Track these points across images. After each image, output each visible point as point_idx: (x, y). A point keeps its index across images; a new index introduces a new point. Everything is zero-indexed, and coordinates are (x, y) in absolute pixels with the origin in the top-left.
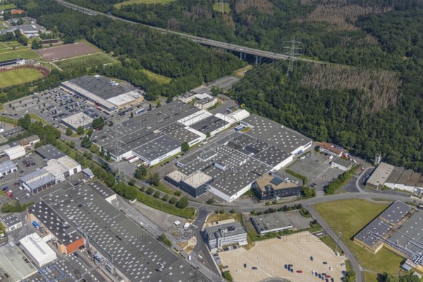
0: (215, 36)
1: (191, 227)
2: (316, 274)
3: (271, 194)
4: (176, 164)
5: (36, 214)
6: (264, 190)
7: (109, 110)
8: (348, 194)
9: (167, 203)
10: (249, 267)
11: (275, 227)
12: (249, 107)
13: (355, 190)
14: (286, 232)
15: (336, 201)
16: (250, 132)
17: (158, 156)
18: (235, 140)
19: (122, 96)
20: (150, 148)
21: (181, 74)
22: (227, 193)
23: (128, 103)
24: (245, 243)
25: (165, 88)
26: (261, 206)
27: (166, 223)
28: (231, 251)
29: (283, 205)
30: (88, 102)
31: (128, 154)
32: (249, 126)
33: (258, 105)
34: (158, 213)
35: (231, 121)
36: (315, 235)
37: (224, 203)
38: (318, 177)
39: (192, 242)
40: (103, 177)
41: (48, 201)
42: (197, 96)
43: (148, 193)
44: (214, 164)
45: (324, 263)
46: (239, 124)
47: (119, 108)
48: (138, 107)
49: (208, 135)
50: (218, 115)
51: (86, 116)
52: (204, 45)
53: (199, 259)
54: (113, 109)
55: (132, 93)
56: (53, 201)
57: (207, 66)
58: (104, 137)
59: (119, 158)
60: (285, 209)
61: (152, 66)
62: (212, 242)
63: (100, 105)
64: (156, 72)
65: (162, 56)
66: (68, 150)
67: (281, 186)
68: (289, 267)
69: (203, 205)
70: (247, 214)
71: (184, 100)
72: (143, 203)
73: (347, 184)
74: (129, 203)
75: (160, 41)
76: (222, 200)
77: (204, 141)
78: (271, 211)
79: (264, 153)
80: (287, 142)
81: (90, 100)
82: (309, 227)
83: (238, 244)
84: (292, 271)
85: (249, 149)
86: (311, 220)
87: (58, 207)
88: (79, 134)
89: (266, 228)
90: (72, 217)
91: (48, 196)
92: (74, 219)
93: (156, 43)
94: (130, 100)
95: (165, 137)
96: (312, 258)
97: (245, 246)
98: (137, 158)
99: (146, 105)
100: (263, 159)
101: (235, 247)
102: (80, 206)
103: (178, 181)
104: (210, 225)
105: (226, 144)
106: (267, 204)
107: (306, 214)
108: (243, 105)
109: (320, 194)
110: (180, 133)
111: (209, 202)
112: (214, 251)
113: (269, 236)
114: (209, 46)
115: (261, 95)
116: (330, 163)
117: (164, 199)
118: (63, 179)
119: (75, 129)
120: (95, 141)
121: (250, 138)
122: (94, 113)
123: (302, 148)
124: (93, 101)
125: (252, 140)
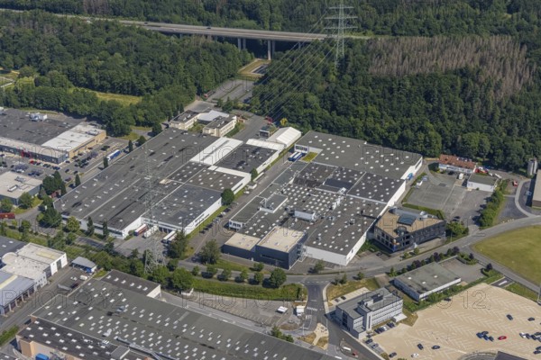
0: (178, 17)
1: (307, 312)
2: (527, 335)
3: (407, 239)
4: (226, 226)
5: (42, 341)
6: (395, 236)
7: (57, 161)
8: (513, 223)
9: (246, 285)
10: (427, 348)
11: (437, 285)
12: (296, 122)
13: (520, 215)
14: (454, 290)
15: (501, 234)
16: (319, 158)
17: (191, 219)
18: (303, 173)
19: (66, 135)
20: (171, 208)
21: (152, 85)
22: (337, 251)
23: (83, 146)
24: (402, 317)
25: (139, 111)
26: (396, 261)
27: (262, 313)
28: (388, 332)
29: (432, 253)
30: (6, 154)
31: (137, 224)
32: (312, 150)
33: (312, 115)
34: (239, 301)
35: (279, 148)
36: (496, 285)
37: (336, 269)
38: (457, 207)
39: (321, 331)
40: (114, 265)
41: (47, 317)
42: (200, 116)
43: (207, 276)
44: (292, 214)
45: (531, 319)
46: (291, 150)
47: (72, 155)
48: (104, 149)
49: (254, 174)
50: (251, 142)
51: (21, 176)
52: (168, 34)
53: (346, 353)
54: (63, 158)
55: (79, 127)
56: (56, 314)
57: (195, 67)
58: (78, 204)
59: (125, 232)
60: (437, 258)
61: (91, 81)
62: (357, 323)
63: (35, 156)
64: (102, 89)
65: (105, 59)
66: (24, 235)
67: (417, 226)
68: (483, 335)
69: (306, 277)
70: (382, 276)
71: (180, 126)
72: (207, 292)
73: (503, 209)
74: (183, 297)
75: (88, 35)
76: (332, 265)
77: (251, 183)
78: (417, 264)
79: (360, 184)
80: (387, 165)
81: (9, 149)
82: (482, 276)
83: (393, 319)
84: (491, 339)
85: (334, 184)
86: (479, 267)
87: (71, 321)
88: (25, 207)
89: (425, 289)
90: (110, 331)
91: (43, 310)
92: (113, 334)
93: (82, 40)
94: (85, 139)
95: (185, 187)
96: (510, 317)
97: (404, 321)
98: (155, 228)
99: (117, 145)
100: (364, 194)
101: (391, 326)
102: (110, 314)
103: (249, 248)
104: (334, 303)
105: (291, 182)
106: (404, 258)
107: (469, 260)
108: (284, 120)
109: (473, 229)
110: (205, 178)
111: (313, 271)
112: (362, 337)
113: (432, 300)
114: (178, 35)
115: (312, 99)
116: (465, 184)
117: (238, 280)
118: (44, 282)
119: (13, 201)
120: (66, 213)
121: (325, 168)
122: (29, 170)
123: (413, 170)
124: (16, 151)
125: (331, 170)
